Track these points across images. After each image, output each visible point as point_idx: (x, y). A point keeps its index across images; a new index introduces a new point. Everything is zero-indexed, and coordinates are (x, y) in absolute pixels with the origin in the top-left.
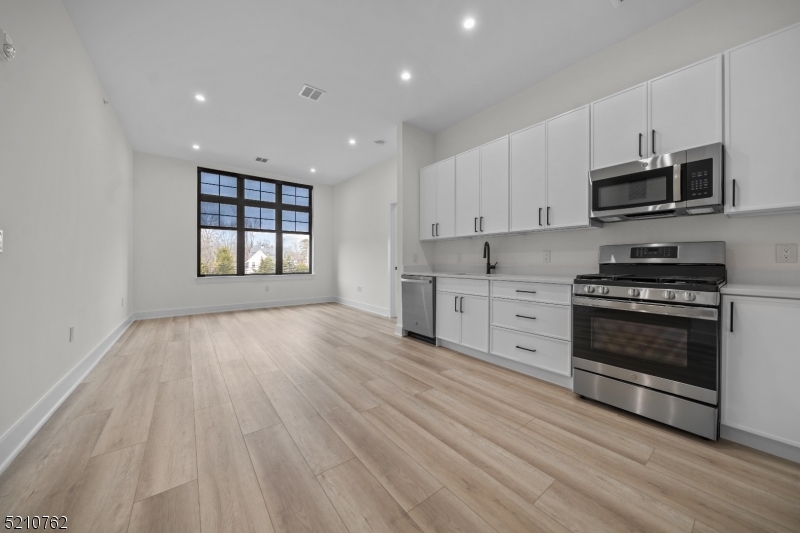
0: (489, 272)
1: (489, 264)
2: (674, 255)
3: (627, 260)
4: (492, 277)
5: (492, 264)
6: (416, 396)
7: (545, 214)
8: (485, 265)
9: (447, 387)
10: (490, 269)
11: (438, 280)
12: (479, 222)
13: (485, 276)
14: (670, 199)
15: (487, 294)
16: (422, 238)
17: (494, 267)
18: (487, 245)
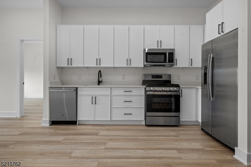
0: (99, 84)
1: (99, 80)
2: (162, 78)
3: (151, 79)
4: (100, 86)
5: (100, 80)
6: (105, 149)
7: (129, 61)
8: (97, 81)
9: (111, 140)
10: (99, 82)
11: (79, 89)
12: (99, 61)
13: (97, 86)
14: (165, 62)
15: (110, 94)
16: (58, 66)
17: (101, 82)
18: (100, 71)
